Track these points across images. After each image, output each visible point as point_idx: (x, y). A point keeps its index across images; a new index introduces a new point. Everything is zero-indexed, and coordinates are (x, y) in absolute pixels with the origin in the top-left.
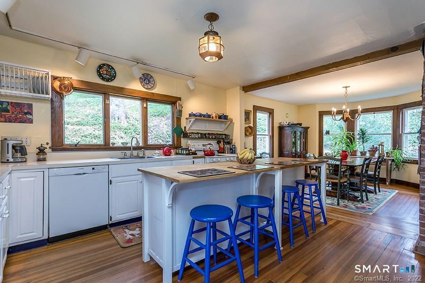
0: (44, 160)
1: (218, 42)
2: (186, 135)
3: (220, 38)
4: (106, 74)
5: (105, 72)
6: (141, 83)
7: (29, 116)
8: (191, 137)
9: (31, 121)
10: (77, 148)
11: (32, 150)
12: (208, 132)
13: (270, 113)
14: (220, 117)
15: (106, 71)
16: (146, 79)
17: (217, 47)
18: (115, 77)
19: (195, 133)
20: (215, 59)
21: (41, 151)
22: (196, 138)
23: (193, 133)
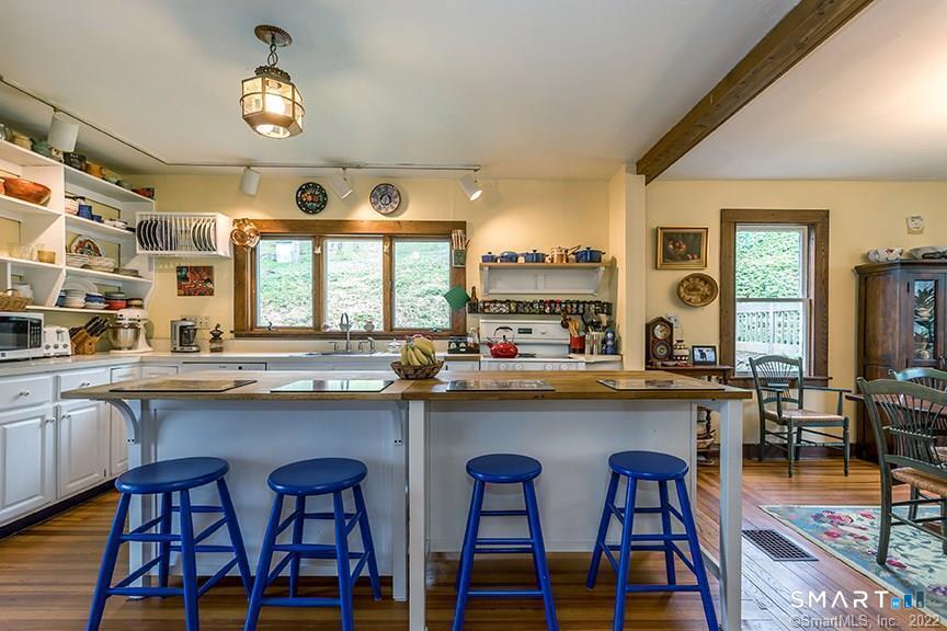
0: (220, 350)
1: (289, 95)
2: (475, 308)
3: (294, 86)
4: (312, 201)
5: (310, 198)
6: (374, 204)
7: (209, 285)
8: (486, 310)
9: (211, 293)
10: (271, 334)
11: (204, 336)
12: (538, 298)
13: (811, 226)
14: (580, 256)
15: (312, 195)
16: (385, 194)
17: (287, 106)
18: (325, 203)
19: (502, 302)
20: (282, 133)
21: (216, 337)
22: (501, 313)
23: (495, 302)
